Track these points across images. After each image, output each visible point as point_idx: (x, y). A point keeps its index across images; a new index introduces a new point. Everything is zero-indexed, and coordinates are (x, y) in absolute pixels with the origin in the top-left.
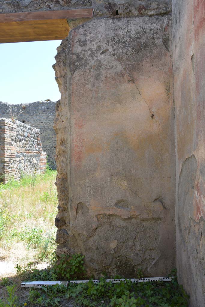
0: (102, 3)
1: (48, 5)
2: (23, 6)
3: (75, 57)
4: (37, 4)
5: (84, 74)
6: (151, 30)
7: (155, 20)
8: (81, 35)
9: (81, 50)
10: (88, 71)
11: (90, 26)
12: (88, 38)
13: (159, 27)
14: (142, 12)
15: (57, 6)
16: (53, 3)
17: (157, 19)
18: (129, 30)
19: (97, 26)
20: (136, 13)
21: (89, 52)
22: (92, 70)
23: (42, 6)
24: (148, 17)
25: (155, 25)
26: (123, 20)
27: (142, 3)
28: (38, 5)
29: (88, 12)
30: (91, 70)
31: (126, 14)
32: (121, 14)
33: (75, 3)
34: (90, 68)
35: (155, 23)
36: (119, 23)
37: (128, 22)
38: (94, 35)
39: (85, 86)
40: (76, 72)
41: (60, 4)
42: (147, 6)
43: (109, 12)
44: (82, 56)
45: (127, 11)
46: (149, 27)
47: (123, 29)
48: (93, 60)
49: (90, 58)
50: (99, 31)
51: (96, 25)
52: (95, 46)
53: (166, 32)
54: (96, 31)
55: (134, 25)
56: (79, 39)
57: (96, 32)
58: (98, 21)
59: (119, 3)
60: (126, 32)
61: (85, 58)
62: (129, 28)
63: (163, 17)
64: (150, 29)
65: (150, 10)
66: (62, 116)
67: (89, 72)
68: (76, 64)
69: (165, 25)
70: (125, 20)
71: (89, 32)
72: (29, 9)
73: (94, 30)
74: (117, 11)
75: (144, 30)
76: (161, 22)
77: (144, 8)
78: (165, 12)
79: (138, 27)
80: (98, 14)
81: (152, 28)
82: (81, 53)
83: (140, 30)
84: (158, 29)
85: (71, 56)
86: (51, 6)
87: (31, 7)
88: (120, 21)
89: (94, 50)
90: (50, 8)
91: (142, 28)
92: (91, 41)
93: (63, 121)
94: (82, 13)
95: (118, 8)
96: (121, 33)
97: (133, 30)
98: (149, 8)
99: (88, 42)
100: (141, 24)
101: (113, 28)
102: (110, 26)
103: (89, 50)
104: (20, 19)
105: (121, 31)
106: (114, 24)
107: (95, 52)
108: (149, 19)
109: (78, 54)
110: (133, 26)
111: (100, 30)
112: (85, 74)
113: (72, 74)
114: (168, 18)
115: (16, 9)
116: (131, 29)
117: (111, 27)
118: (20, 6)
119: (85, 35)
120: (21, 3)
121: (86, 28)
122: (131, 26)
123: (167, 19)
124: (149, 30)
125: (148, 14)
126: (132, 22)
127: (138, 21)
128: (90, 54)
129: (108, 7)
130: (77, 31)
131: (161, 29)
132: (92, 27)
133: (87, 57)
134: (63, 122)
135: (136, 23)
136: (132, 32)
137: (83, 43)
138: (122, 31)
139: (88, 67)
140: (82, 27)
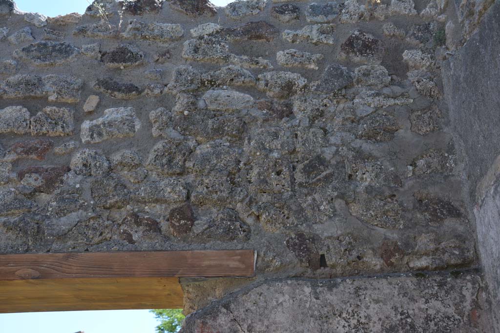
0: (278, 232)
1: (125, 232)
2: (53, 235)
4: (95, 229)
6: (428, 319)
7: (436, 288)
11: (249, 305)
13: (451, 311)
14: (393, 260)
15: (151, 238)
16: (141, 227)
17: (441, 285)
18: (363, 320)
19: (270, 307)
20: (375, 262)
23: (109, 235)
24: (415, 280)
25: (438, 304)
26: (341, 287)
27: (389, 234)
28: (98, 233)
29: (239, 261)
31: (349, 264)
32: (333, 266)
33: (203, 233)
35: (436, 296)
36: (332, 297)
37: (356, 292)
41: (160, 231)
42: (407, 245)
43: (301, 261)
45: (351, 258)
46: (420, 309)
47: (344, 315)
50: (275, 323)
51: (266, 302)
53: (476, 327)
54: (266, 323)
55: (377, 301)
57: (267, 327)
58: (272, 289)
59: (326, 234)
60: (355, 327)
62: (362, 314)
63: (458, 281)
64: (426, 318)
65: (416, 254)
69: (467, 305)
70: (348, 286)
71: (245, 326)
72: (70, 243)
73: (260, 320)
74: (323, 256)
75: (409, 320)
76: (454, 295)
77: (397, 249)
78: (460, 262)
79: (388, 309)
80: (268, 267)
81: (431, 312)
83: (396, 319)
84: (449, 318)
86: (135, 237)
87: (76, 239)
88: (335, 290)
90: (131, 241)
91: (402, 314)
94: (225, 263)
95: (325, 248)
96: (340, 328)
97: (375, 319)
98: (413, 248)
100: (395, 299)
101: (316, 313)
102: (308, 305)
104: (37, 274)
105: (338, 323)
106: (317, 298)
108: (419, 284)
110: (372, 305)
111: (277, 319)
114: (474, 284)
115: (30, 244)
116: (368, 317)
117: (310, 308)
118: (44, 233)
120: (48, 225)
121: (236, 313)
122: (368, 308)
123: (470, 285)
124: (422, 320)
125: (411, 265)
126: (369, 292)
127: (387, 291)
129: (295, 244)
130: (210, 322)
131: (457, 317)
132: (254, 308)
135: (381, 297)
136: (371, 324)
138: (343, 322)
140: (224, 310)
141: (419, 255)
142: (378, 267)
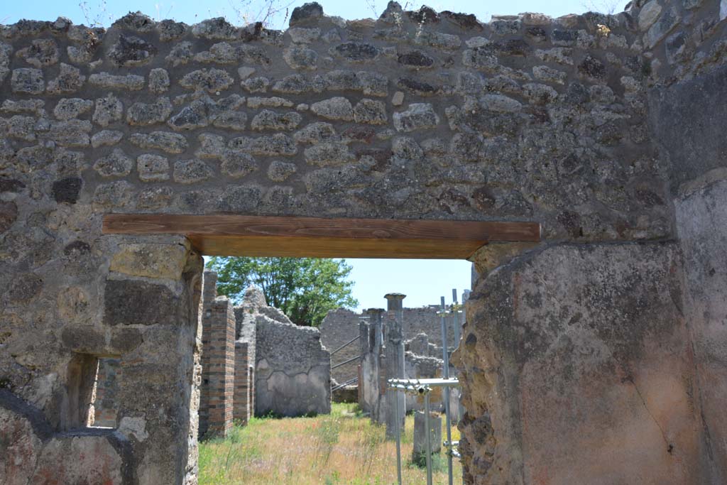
0: (551, 210)
1: (444, 205)
2: (393, 205)
3: (522, 331)
4: (422, 202)
5: (542, 368)
6: (648, 272)
7: (652, 252)
8: (530, 282)
9: (532, 315)
10: (550, 361)
11: (542, 262)
12: (542, 289)
13: (661, 267)
14: (624, 233)
15: (464, 211)
16: (456, 202)
17: (655, 250)
18: (611, 273)
19: (555, 263)
20: (613, 234)
21: (548, 320)
22: (557, 359)
23: (432, 207)
24: (639, 246)
25: (653, 263)
26: (596, 251)
27: (621, 215)
28: (426, 205)
29: (530, 230)
30: (555, 359)
31: (597, 235)
32: (589, 236)
33: (501, 208)
34: (552, 355)
35: (652, 257)
36: (591, 257)
37: (606, 254)
38: (552, 283)
39: (545, 394)
40: (526, 365)
41: (470, 205)
42: (632, 222)
43: (569, 232)
44: (534, 328)
45: (600, 230)
46: (644, 266)
47: (600, 270)
48: (557, 336)
49: (551, 333)
50: (559, 274)
51: (552, 260)
52: (558, 307)
53: (674, 276)
54: (554, 274)
55: (619, 261)
56: (525, 291)
57: (555, 277)
58: (555, 251)
59: (582, 213)
60: (607, 277)
61: (541, 334)
62: (611, 269)
63: (664, 248)
64: (647, 272)
65: (637, 229)
66: (498, 458)
67: (552, 363)
68: (527, 345)
69: (670, 264)
70: (600, 250)
71: (542, 276)
72: (407, 212)
73: (551, 272)
74: (581, 228)
75: (638, 273)
76: (662, 257)
77: (627, 226)
78: (663, 235)
79: (625, 266)
80: (549, 235)
81: (650, 268)
82: (533, 321)
83: (630, 272)
84: (660, 271)
85: (515, 328)
86: (453, 209)
87: (410, 209)
88: (593, 253)
89: (556, 315)
90: (450, 212)
91: (633, 269)
92: (549, 295)
93: (500, 469)
94: (520, 231)
95: (583, 223)
96: (599, 278)
97: (618, 272)
98: (636, 225)
99: (544, 298)
100: (629, 259)
101: (583, 268)
102: (578, 262)
103: (546, 316)
104: (389, 235)
105: (597, 275)
106: (583, 258)
107: (557, 319)
108: (642, 250)
109: (527, 323)
110: (616, 263)
111: (561, 272)
112: (544, 368)
113: (521, 369)
114: (673, 250)
115: (378, 211)
116: (614, 271)
117: (579, 265)
118: (386, 204)
119: (536, 281)
120: (388, 197)
121: (536, 268)
122: (614, 265)
123: (671, 251)
124: (645, 273)
125: (634, 236)
126: (613, 254)
127: (624, 254)
128: (550, 324)
129: (564, 219)
130: (521, 273)
131: (664, 271)
132: (545, 264)
133: (546, 331)
134: (502, 471)
135: (621, 258)
136: (616, 275)
137: (535, 301)
138: (600, 274)
139: (548, 352)
140: (528, 265)
141: (639, 230)
142: (615, 237)
